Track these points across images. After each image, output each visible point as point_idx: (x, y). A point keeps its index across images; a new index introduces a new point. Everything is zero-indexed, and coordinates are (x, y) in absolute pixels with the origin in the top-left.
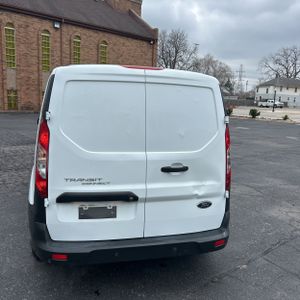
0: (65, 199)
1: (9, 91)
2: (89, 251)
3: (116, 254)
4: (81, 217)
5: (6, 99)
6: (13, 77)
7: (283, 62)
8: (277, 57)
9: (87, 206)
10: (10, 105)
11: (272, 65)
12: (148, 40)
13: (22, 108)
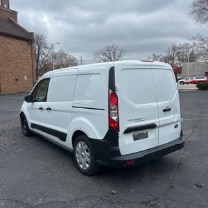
0: (128, 131)
2: (142, 156)
3: (153, 156)
4: (135, 140)
7: (108, 54)
8: (104, 51)
9: (136, 133)
11: (101, 56)
12: (27, 40)
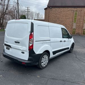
1: (73, 29)
5: (72, 31)
6: (75, 25)
10: (73, 33)
13: (76, 34)
